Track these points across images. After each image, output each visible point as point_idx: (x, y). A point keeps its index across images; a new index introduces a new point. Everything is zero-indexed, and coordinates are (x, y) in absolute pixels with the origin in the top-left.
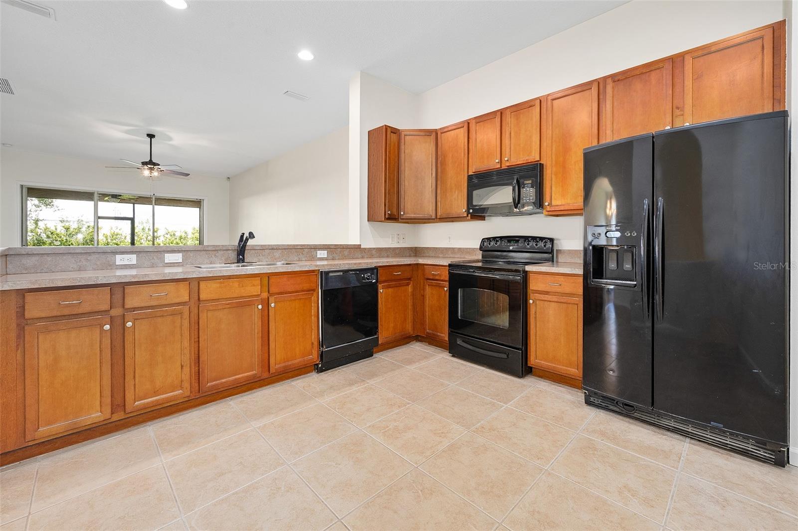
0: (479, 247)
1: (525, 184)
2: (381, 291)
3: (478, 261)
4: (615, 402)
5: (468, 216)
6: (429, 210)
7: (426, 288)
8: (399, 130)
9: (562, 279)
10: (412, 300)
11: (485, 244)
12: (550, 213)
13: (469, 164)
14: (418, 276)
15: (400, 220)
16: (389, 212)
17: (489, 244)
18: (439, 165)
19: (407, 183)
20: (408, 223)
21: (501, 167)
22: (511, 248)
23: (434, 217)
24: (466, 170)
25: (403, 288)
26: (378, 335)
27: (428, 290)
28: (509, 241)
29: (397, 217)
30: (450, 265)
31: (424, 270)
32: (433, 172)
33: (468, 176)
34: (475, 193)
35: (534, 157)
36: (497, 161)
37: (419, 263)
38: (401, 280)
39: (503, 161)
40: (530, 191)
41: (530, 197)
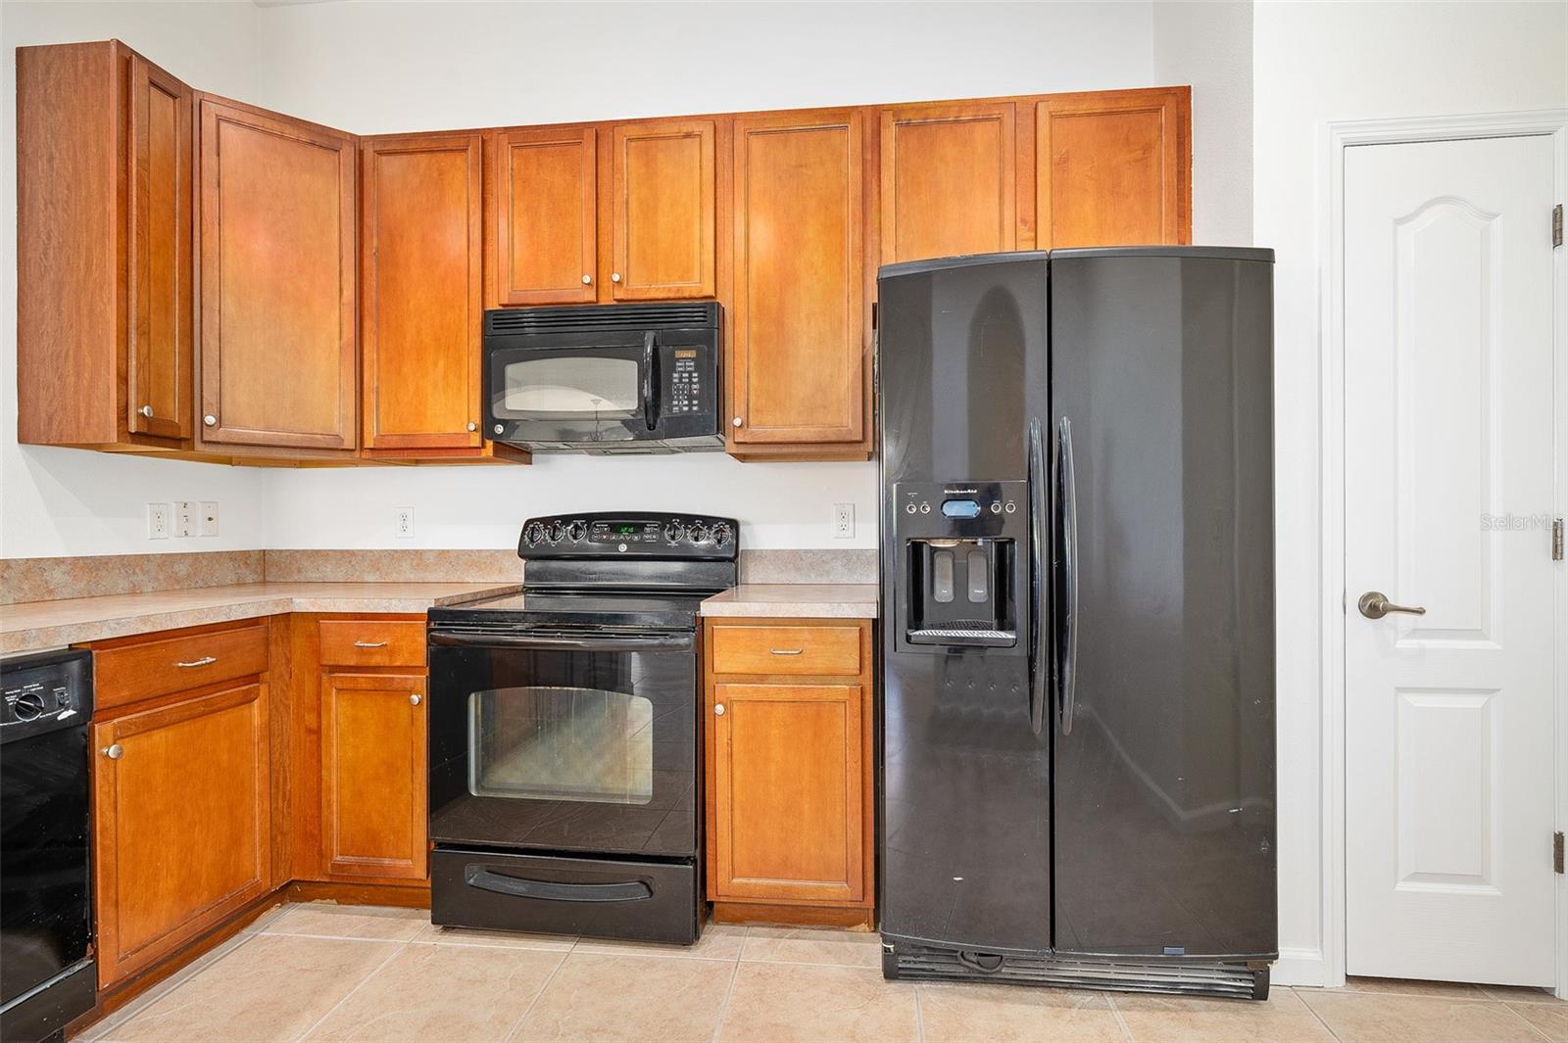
0: (516, 547)
1: (678, 360)
2: (112, 751)
3: (511, 592)
4: (959, 954)
5: (483, 446)
6: (334, 417)
7: (329, 705)
8: (191, 91)
9: (806, 636)
10: (266, 758)
11: (538, 537)
12: (743, 450)
13: (488, 278)
14: (289, 661)
15: (199, 446)
16: (145, 410)
17: (553, 538)
18: (369, 263)
19: (230, 306)
20: (228, 461)
21: (597, 301)
22: (623, 548)
23: (349, 443)
24: (476, 295)
25: (223, 718)
26: (95, 956)
27: (338, 710)
28: (615, 529)
29: (184, 434)
30: (433, 614)
31: (315, 639)
32: (345, 286)
33: (486, 314)
34: (512, 371)
35: (698, 285)
36: (587, 279)
37: (297, 610)
38: (216, 685)
39: (604, 284)
40: (691, 382)
41: (691, 398)
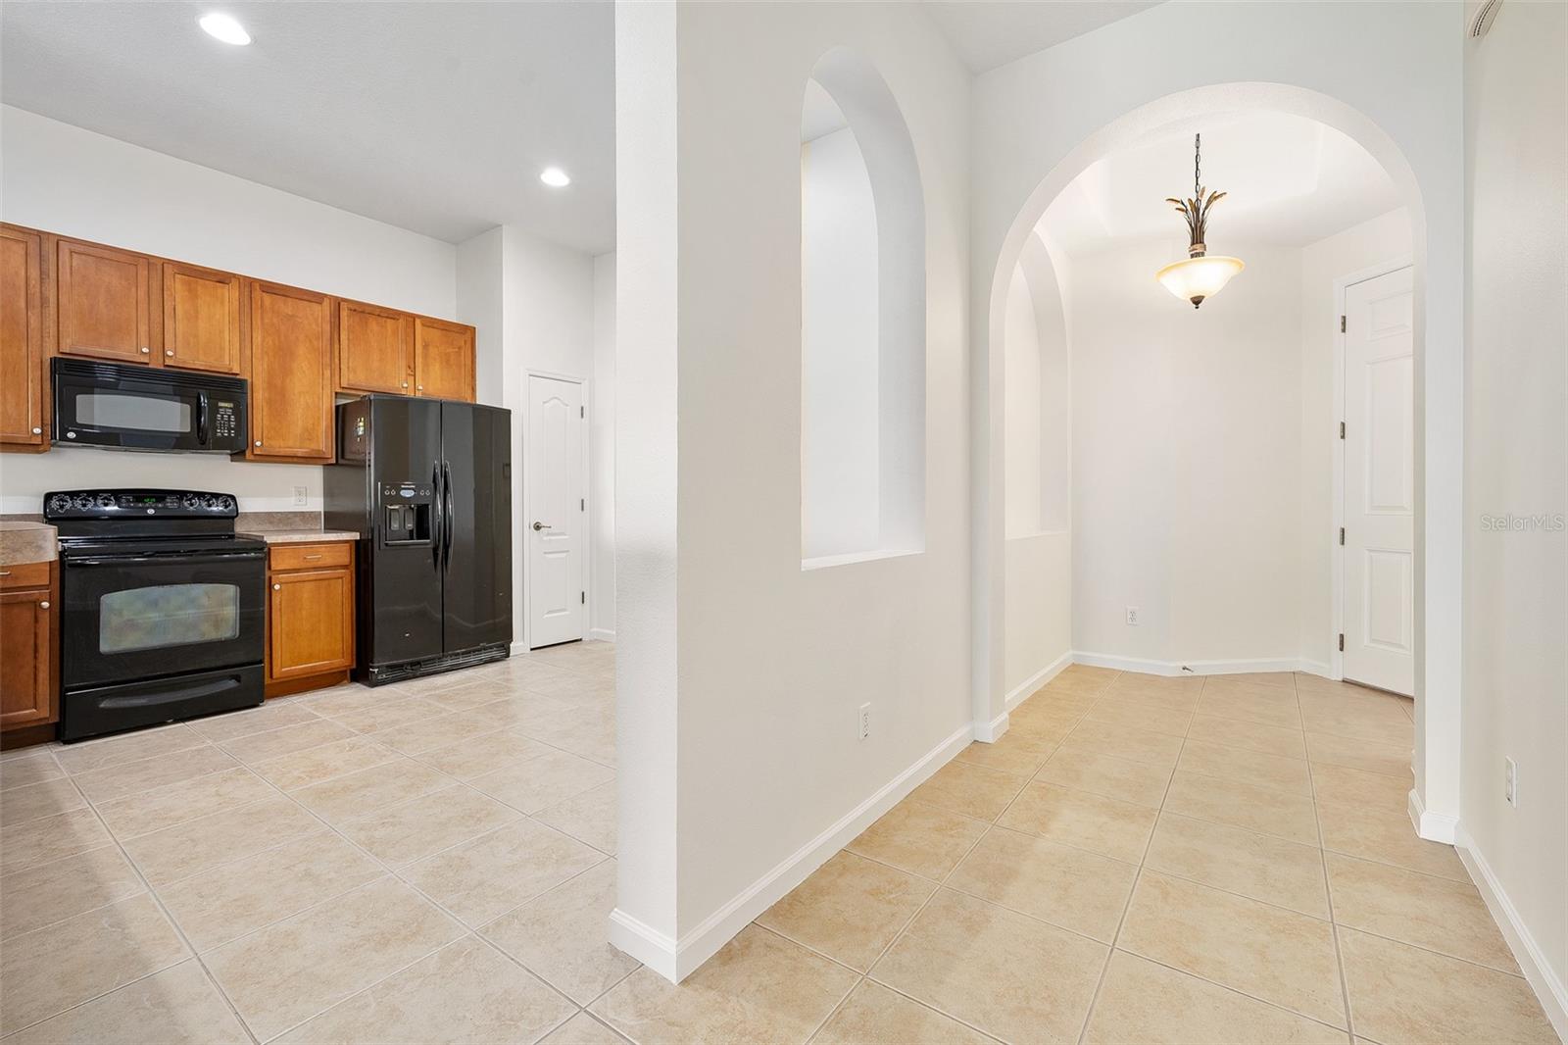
1: (221, 407)
9: (323, 549)
13: (46, 331)
21: (151, 363)
22: (151, 512)
34: (85, 398)
35: (231, 367)
36: (146, 350)
39: (155, 353)
40: (229, 421)
41: (230, 429)
